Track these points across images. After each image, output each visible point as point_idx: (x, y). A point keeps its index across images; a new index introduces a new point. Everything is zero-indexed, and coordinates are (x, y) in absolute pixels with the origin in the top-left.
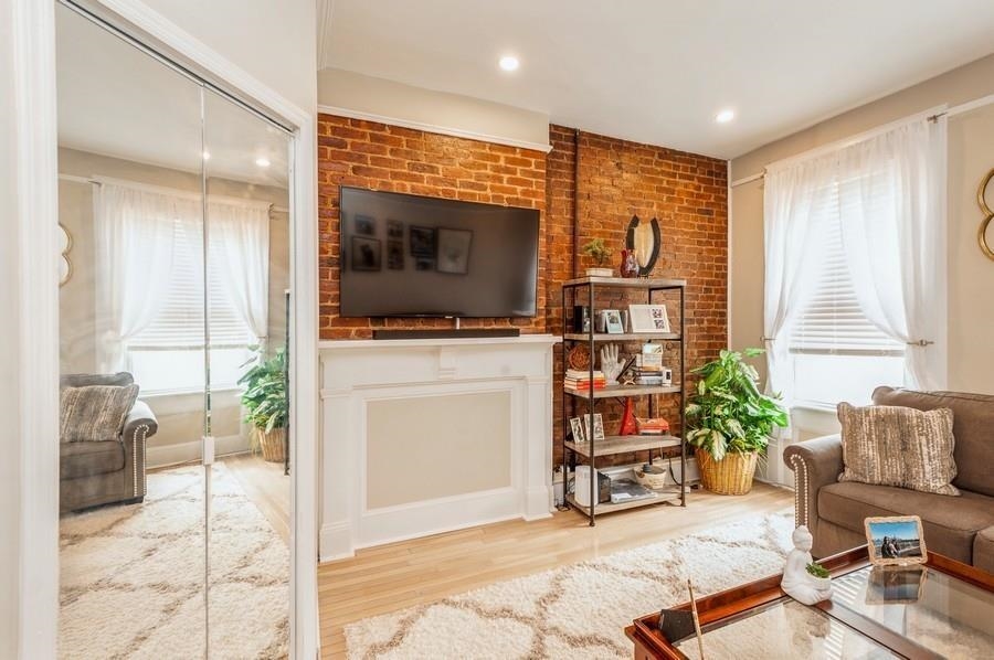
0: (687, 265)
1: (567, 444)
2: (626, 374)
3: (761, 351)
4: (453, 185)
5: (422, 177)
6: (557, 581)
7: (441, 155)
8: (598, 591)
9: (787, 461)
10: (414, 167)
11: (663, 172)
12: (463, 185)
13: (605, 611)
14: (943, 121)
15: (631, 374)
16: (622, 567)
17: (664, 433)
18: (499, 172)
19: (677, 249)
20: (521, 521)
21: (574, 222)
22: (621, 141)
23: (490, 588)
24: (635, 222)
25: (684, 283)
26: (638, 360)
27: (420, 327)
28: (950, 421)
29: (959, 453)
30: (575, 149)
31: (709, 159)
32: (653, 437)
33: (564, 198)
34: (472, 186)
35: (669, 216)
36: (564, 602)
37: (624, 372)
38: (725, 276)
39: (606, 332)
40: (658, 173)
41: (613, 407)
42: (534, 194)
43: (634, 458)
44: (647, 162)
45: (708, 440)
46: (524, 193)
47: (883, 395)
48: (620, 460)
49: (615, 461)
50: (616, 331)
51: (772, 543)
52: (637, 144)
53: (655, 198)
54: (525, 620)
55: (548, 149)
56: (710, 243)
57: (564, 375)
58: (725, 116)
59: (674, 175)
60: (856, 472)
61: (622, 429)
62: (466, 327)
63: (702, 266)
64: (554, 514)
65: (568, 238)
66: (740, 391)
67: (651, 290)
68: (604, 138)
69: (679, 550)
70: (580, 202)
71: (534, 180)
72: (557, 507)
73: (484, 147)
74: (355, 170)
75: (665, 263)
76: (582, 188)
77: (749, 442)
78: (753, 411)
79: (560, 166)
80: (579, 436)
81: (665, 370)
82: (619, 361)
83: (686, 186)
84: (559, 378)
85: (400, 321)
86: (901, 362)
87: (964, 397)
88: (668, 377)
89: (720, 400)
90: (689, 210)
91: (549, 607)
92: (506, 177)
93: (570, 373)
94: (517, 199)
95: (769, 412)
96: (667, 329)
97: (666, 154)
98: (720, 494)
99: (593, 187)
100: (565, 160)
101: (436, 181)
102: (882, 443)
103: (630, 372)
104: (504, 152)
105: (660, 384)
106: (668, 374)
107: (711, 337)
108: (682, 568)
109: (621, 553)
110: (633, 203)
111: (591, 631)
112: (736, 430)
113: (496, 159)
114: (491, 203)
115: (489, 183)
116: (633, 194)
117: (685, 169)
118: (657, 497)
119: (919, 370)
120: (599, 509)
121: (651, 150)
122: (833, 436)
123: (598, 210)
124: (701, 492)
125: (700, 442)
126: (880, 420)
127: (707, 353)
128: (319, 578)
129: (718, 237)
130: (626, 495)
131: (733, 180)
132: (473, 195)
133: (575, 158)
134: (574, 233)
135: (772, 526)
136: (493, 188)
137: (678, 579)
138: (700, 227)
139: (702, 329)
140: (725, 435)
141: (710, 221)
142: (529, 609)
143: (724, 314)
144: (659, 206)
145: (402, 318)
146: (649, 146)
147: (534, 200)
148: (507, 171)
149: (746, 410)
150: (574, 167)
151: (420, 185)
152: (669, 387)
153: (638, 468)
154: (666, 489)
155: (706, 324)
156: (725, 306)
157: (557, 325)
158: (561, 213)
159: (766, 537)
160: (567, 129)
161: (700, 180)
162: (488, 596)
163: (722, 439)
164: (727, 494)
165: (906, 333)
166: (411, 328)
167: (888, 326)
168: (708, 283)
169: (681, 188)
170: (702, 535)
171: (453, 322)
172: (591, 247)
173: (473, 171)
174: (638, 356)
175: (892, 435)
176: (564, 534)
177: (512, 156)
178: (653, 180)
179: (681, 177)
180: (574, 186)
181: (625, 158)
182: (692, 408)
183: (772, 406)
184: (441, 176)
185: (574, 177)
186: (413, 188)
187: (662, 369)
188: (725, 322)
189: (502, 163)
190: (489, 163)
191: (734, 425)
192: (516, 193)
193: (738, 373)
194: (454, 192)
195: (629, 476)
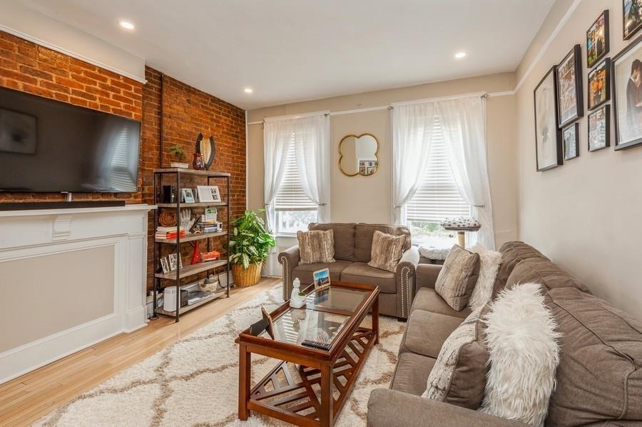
0: (226, 164)
1: (157, 275)
2: (196, 227)
3: (263, 210)
4: (66, 91)
5: (36, 80)
6: (165, 356)
7: (55, 67)
8: (193, 351)
9: (280, 260)
10: (26, 70)
11: (213, 110)
12: (74, 92)
13: (200, 358)
14: (328, 117)
15: (198, 226)
16: (204, 335)
17: (217, 259)
18: (106, 89)
19: (222, 155)
20: (124, 335)
21: (160, 131)
22: (190, 87)
23: (117, 377)
24: (201, 137)
25: (229, 175)
26: (203, 218)
27: (30, 200)
28: (332, 234)
29: (335, 246)
30: (161, 85)
31: (237, 108)
32: (211, 261)
33: (153, 114)
34: (83, 95)
35: (217, 136)
36: (174, 364)
37: (194, 226)
38: (245, 171)
39: (184, 202)
40: (211, 110)
41: (185, 248)
42: (134, 109)
43: (197, 277)
44: (205, 102)
45: (241, 258)
46: (126, 107)
47: (312, 227)
48: (189, 280)
49: (186, 282)
50: (190, 201)
51: (273, 301)
52: (199, 91)
53: (210, 124)
54: (151, 382)
55: (145, 82)
56: (237, 153)
57: (155, 231)
58: (248, 91)
59: (219, 113)
60: (304, 260)
61: (192, 261)
62: (77, 200)
63: (234, 165)
64: (148, 323)
65: (156, 141)
66: (255, 231)
67: (209, 177)
68: (179, 82)
69: (231, 317)
70: (165, 119)
71: (134, 100)
72: (149, 318)
73: (94, 70)
75: (215, 162)
76: (166, 110)
77: (259, 256)
78: (261, 241)
79: (150, 93)
80: (166, 268)
81: (219, 224)
82: (191, 220)
83: (226, 120)
84: (152, 232)
85: (10, 196)
86: (315, 213)
87: (336, 225)
88: (220, 227)
89: (245, 237)
90: (227, 133)
91: (165, 370)
92: (112, 94)
93: (159, 229)
94: (121, 110)
95: (268, 240)
96: (219, 200)
97: (215, 100)
98: (246, 287)
99: (173, 111)
100: (154, 90)
101: (49, 85)
102: (313, 246)
103: (198, 225)
104: (110, 76)
105: (216, 231)
106: (220, 225)
107: (238, 204)
108: (235, 325)
109: (200, 330)
110: (197, 125)
111: (195, 369)
112: (254, 251)
113: (105, 80)
114: (99, 110)
115: (98, 96)
116: (197, 119)
117: (225, 111)
118: (214, 296)
119: (322, 215)
120: (182, 311)
121: (207, 96)
122: (295, 246)
123: (176, 126)
124: (236, 288)
125: (236, 261)
126: (312, 237)
127: (237, 213)
129: (241, 150)
130: (197, 299)
131: (248, 122)
132: (84, 102)
133: (161, 91)
134: (160, 138)
135: (271, 294)
136: (100, 99)
137: (234, 330)
138: (233, 144)
139: (234, 200)
140: (249, 255)
141: (238, 141)
142: (152, 375)
143: (244, 192)
144: (212, 129)
145: (12, 193)
146: (206, 94)
147: (133, 113)
148: (112, 89)
149: (258, 240)
150: (160, 96)
151: (33, 86)
152: (221, 232)
153: (201, 282)
154: (218, 291)
155: (236, 197)
156: (245, 188)
157: (148, 198)
158: (151, 124)
159: (270, 300)
160: (155, 71)
161: (233, 118)
162: (116, 381)
163: (247, 257)
164: (248, 286)
165: (318, 200)
166: (21, 201)
167: (312, 197)
168: (237, 175)
169: (223, 121)
170: (240, 307)
171: (65, 196)
172: (175, 149)
173: (85, 85)
174: (203, 216)
175: (316, 242)
176: (159, 332)
177: (116, 80)
178: (208, 113)
179: (223, 114)
180: (160, 108)
181: (193, 98)
182: (232, 243)
183: (269, 237)
184: (54, 82)
185: (161, 102)
186: (25, 87)
187: (216, 222)
188: (245, 196)
189: (109, 83)
190: (98, 81)
191: (253, 249)
192: (120, 106)
193: (254, 222)
194: (67, 97)
195: (196, 289)
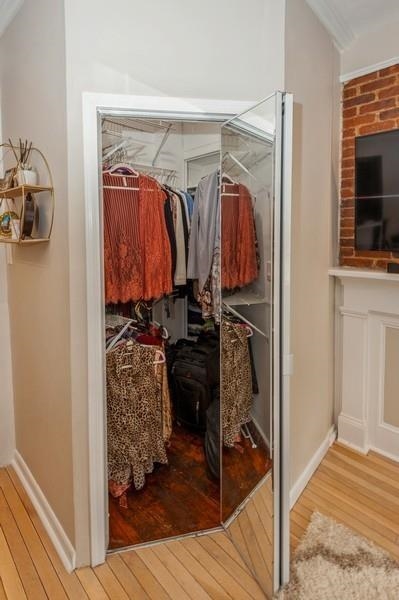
74: (382, 116)
128: (328, 452)
